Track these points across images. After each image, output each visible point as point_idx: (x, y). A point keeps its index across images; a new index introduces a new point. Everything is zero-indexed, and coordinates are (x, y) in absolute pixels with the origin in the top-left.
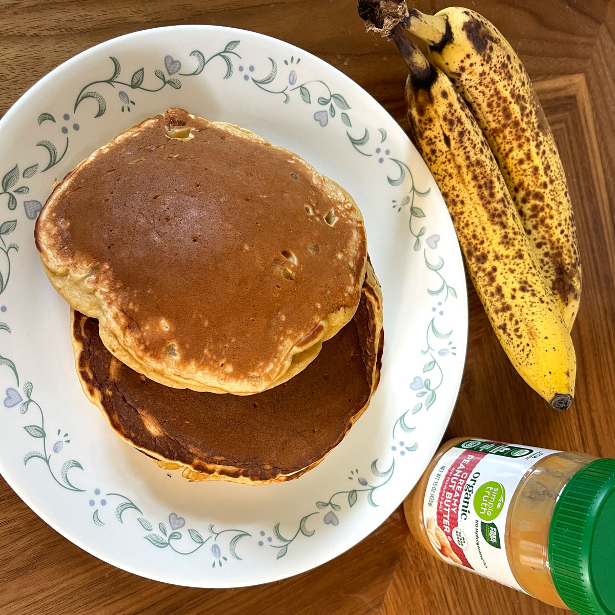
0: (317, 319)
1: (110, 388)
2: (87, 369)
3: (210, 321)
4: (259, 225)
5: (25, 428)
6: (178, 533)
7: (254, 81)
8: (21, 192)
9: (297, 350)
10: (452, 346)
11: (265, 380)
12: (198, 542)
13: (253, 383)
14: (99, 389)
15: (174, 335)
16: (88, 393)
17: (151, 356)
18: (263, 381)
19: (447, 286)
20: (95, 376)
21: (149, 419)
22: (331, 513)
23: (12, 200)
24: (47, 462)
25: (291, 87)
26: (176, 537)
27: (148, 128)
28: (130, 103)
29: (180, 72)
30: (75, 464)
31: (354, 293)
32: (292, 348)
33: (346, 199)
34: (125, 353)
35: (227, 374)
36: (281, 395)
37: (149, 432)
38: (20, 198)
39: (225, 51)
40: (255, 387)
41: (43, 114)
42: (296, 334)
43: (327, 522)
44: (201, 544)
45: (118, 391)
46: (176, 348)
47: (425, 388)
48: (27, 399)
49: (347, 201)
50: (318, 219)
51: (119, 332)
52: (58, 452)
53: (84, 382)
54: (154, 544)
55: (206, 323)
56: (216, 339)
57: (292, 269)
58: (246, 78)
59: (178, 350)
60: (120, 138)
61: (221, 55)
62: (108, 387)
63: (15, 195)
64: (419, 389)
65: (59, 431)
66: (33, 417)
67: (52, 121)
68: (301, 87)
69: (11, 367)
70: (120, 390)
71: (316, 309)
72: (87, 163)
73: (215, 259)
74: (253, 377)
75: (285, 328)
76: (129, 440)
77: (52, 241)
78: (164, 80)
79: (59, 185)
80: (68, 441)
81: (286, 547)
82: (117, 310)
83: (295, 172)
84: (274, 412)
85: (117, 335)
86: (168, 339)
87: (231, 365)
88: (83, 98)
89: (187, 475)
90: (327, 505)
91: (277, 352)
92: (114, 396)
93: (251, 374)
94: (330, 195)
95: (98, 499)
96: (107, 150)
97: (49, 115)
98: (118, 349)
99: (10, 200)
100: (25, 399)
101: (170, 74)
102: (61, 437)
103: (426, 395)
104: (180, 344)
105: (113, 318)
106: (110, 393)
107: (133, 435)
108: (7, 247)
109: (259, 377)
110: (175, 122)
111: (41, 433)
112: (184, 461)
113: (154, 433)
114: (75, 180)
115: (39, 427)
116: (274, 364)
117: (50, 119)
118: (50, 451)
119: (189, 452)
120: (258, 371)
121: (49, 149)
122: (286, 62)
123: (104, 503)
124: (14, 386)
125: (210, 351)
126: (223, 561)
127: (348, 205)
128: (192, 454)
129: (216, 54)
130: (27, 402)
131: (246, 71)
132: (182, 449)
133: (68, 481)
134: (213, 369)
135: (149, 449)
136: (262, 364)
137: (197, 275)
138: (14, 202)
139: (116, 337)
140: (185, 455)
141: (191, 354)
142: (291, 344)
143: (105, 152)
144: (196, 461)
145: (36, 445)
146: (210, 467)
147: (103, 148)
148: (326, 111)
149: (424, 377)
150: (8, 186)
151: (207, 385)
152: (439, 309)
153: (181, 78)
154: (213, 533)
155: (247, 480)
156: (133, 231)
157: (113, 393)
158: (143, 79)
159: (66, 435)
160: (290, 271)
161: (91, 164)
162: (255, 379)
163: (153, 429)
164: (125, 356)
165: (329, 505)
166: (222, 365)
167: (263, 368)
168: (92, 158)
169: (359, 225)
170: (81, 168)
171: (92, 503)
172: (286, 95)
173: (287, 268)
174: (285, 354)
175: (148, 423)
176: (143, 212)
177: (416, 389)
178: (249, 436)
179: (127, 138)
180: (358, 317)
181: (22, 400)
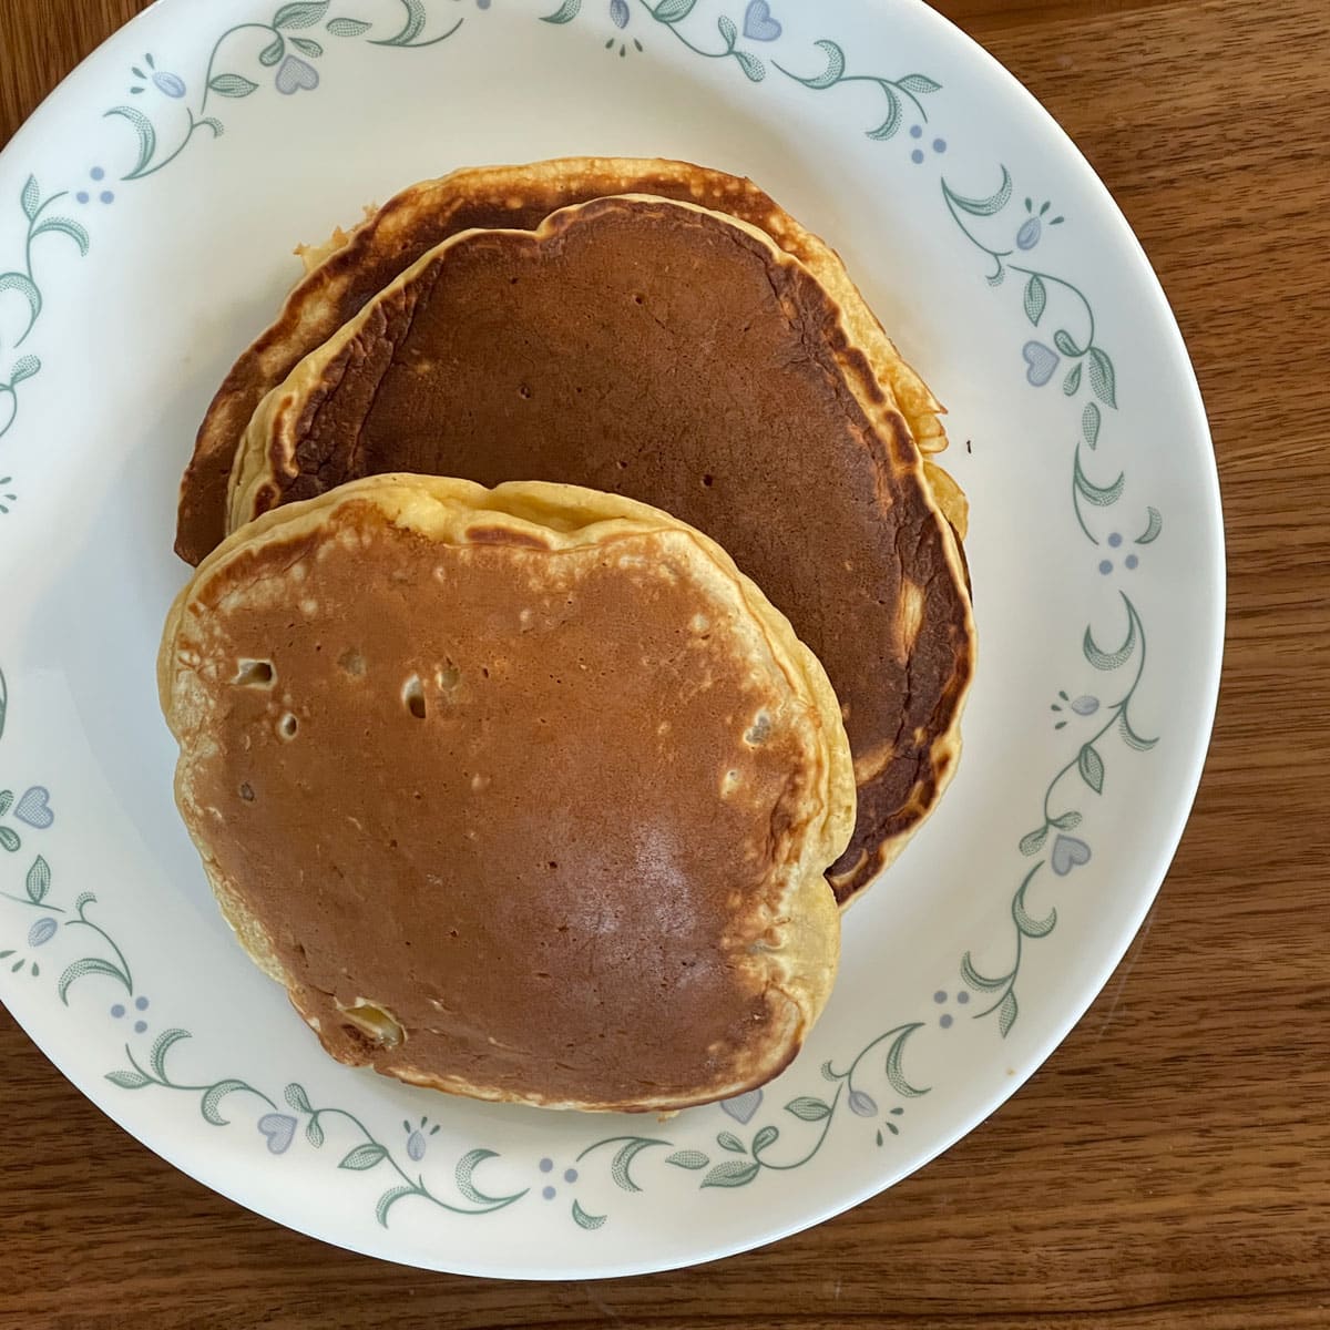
0: (465, 554)
1: (910, 741)
2: (913, 801)
3: (655, 726)
4: (417, 793)
5: (1099, 792)
6: (1056, 343)
7: (130, 986)
8: (734, 1143)
9: (554, 539)
10: (138, 82)
11: (659, 547)
12: (1043, 288)
13: (683, 563)
14: (928, 753)
15: (734, 754)
16: (951, 766)
17: (801, 754)
18: (665, 550)
19: (32, 221)
20: (915, 780)
21: (902, 633)
22: (749, 32)
23: (760, 1142)
24: (1124, 705)
25: (60, 918)
26: (1069, 343)
27: (422, 1070)
28: (413, 1131)
29: (271, 1110)
30: (1090, 650)
31: (347, 526)
32: (561, 552)
33: (179, 671)
34: (837, 791)
35: (712, 618)
36: (645, 452)
37: (924, 606)
38: (746, 1135)
39: (151, 1081)
40: (688, 554)
41: (585, 1227)
42: (530, 570)
43: (774, 29)
44: (1042, 279)
45: (903, 725)
46: (750, 731)
47: (287, 52)
48: (1051, 828)
49: (181, 665)
50: (287, 698)
51: (812, 832)
52: (1095, 699)
53: (940, 788)
54: (1113, 379)
55: (663, 727)
56: (672, 685)
57: (432, 676)
58: (142, 1004)
59: (750, 724)
60: (487, 1095)
61: (165, 1079)
62: (911, 745)
63: (748, 1146)
64: (300, 61)
65: (1060, 726)
66: (1072, 792)
67: (580, 1206)
68: (36, 903)
69: (1021, 903)
70: (900, 722)
71: (449, 572)
72: (585, 1104)
73: (550, 811)
74: (675, 571)
75: (540, 597)
76: (967, 629)
77: (766, 1044)
78: (315, 1119)
79: (663, 1109)
80: (1063, 695)
81: (902, 84)
82: (781, 866)
83: (237, 796)
84: (686, 430)
85: (819, 829)
86: (749, 757)
87: (691, 624)
88: (494, 1200)
89: (938, 438)
90: (739, 55)
91: (592, 574)
92: (917, 722)
93: (672, 580)
94: (207, 704)
95: (1118, 556)
96: (530, 1096)
97: (576, 1219)
98: (840, 807)
99: (764, 1146)
100: (1053, 832)
101: (295, 1121)
102: (1067, 714)
103: (298, 34)
104: (738, 733)
105: (798, 861)
106: (919, 733)
107: (953, 629)
108: (840, 1081)
109: (665, 562)
110: (366, 1045)
111: (1086, 756)
112: (918, 493)
113: (919, 597)
114: (631, 1096)
115: (1080, 767)
116: (617, 558)
117: (581, 1212)
118: (1104, 715)
119: (894, 504)
120: (657, 573)
121: (626, 1169)
122: (35, 971)
123: (1115, 540)
124: (1047, 869)
125: (702, 678)
126: (1036, 208)
127: (191, 659)
128: (893, 492)
129: (171, 1090)
130: (1055, 825)
131: (134, 1014)
132: (901, 519)
133: (1130, 638)
134: (726, 645)
135: (951, 581)
136: (637, 580)
137: (604, 813)
138: (762, 1136)
139: (824, 828)
140: (906, 502)
141: (735, 698)
142: (555, 559)
143: (539, 1097)
144: (898, 469)
145: (1112, 747)
146: (885, 432)
147: (535, 1105)
148: (16, 813)
149: (265, 77)
150: (747, 1168)
151: (760, 630)
152: (94, 189)
153: (279, 1099)
154: (1000, 267)
155: (845, 323)
156: (633, 959)
157: (913, 729)
158: (355, 1150)
159: (1055, 708)
160: (440, 678)
161: (580, 1098)
162: (674, 565)
163: (912, 605)
164: (840, 786)
165: (736, 49)
166: (705, 638)
167: (642, 573)
168: (569, 1105)
169: (202, 607)
170: (603, 1104)
171: (1132, 562)
172: (80, 910)
173: (440, 686)
174: (581, 557)
175: (910, 624)
176: (587, 971)
177: (309, 67)
178: (770, 432)
179: (476, 1085)
180: (347, 424)
181: (1060, 837)
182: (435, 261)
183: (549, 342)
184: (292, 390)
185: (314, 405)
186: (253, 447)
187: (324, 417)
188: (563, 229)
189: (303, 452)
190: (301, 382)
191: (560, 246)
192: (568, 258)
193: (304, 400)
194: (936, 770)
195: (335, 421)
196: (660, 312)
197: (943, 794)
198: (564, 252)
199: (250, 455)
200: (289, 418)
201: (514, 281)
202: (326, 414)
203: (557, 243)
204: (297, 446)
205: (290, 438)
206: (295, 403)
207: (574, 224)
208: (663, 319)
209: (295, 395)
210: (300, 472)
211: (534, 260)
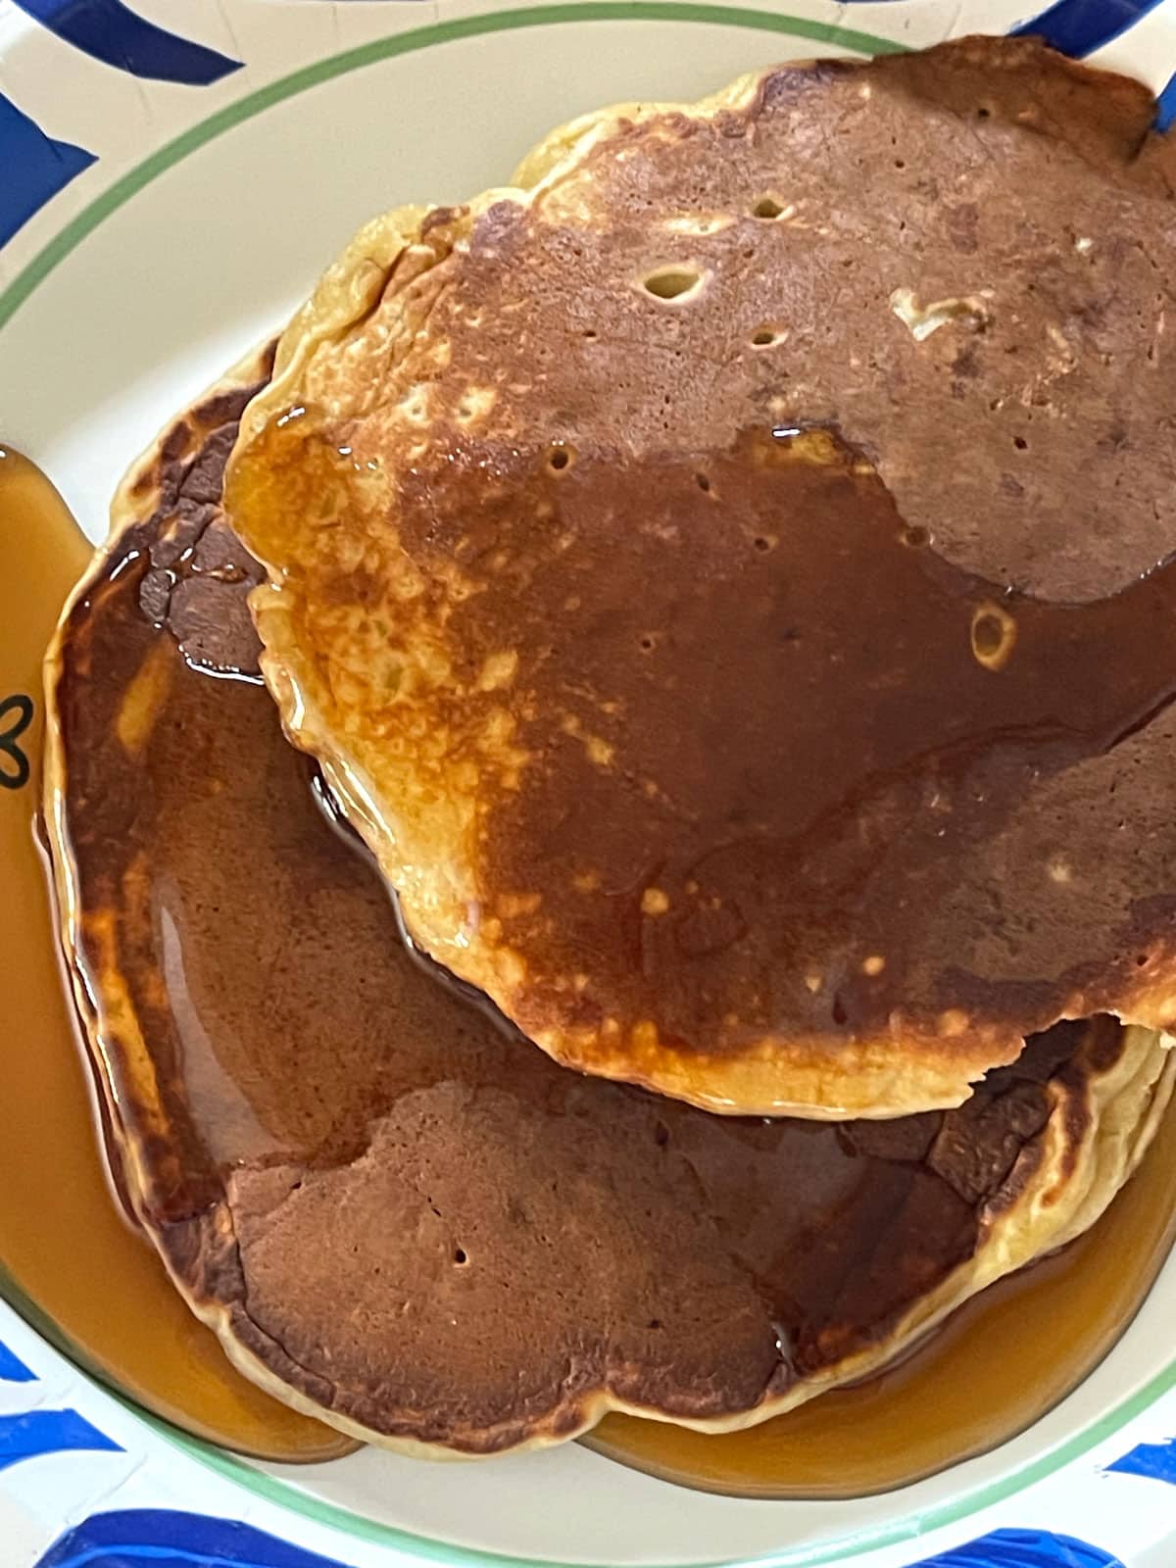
182: (781, 1392)
183: (613, 1205)
184: (1041, 1218)
185: (1008, 1190)
186: (1121, 1140)
187: (995, 1167)
188: (562, 1407)
189: (1034, 1117)
190: (1025, 1230)
191: (574, 1372)
192: (564, 1350)
193: (1023, 1199)
194: (155, 475)
195: (977, 1157)
196: (428, 1229)
197: (153, 443)
198: (568, 1361)
199: (1127, 1128)
200: (1052, 1175)
201: (655, 1324)
202: (990, 1172)
203: (577, 1378)
204: (1043, 1127)
205: (1053, 1143)
206: (1038, 1196)
207: (545, 1412)
208: (427, 1214)
209: (1036, 1210)
210: (1045, 1087)
211: (619, 1357)
